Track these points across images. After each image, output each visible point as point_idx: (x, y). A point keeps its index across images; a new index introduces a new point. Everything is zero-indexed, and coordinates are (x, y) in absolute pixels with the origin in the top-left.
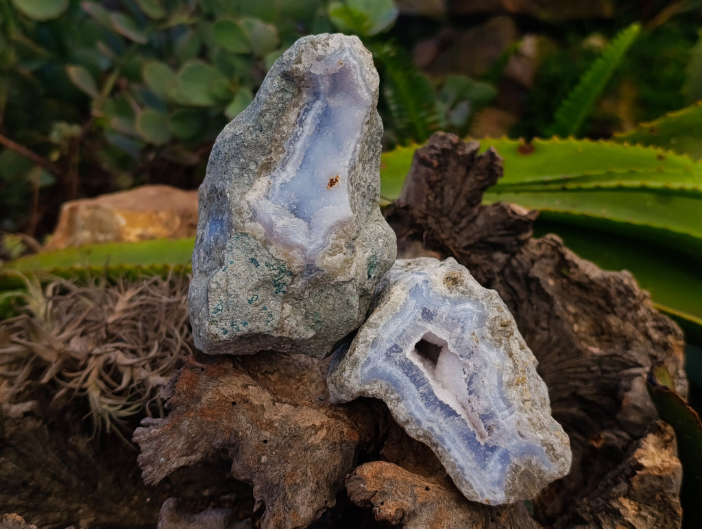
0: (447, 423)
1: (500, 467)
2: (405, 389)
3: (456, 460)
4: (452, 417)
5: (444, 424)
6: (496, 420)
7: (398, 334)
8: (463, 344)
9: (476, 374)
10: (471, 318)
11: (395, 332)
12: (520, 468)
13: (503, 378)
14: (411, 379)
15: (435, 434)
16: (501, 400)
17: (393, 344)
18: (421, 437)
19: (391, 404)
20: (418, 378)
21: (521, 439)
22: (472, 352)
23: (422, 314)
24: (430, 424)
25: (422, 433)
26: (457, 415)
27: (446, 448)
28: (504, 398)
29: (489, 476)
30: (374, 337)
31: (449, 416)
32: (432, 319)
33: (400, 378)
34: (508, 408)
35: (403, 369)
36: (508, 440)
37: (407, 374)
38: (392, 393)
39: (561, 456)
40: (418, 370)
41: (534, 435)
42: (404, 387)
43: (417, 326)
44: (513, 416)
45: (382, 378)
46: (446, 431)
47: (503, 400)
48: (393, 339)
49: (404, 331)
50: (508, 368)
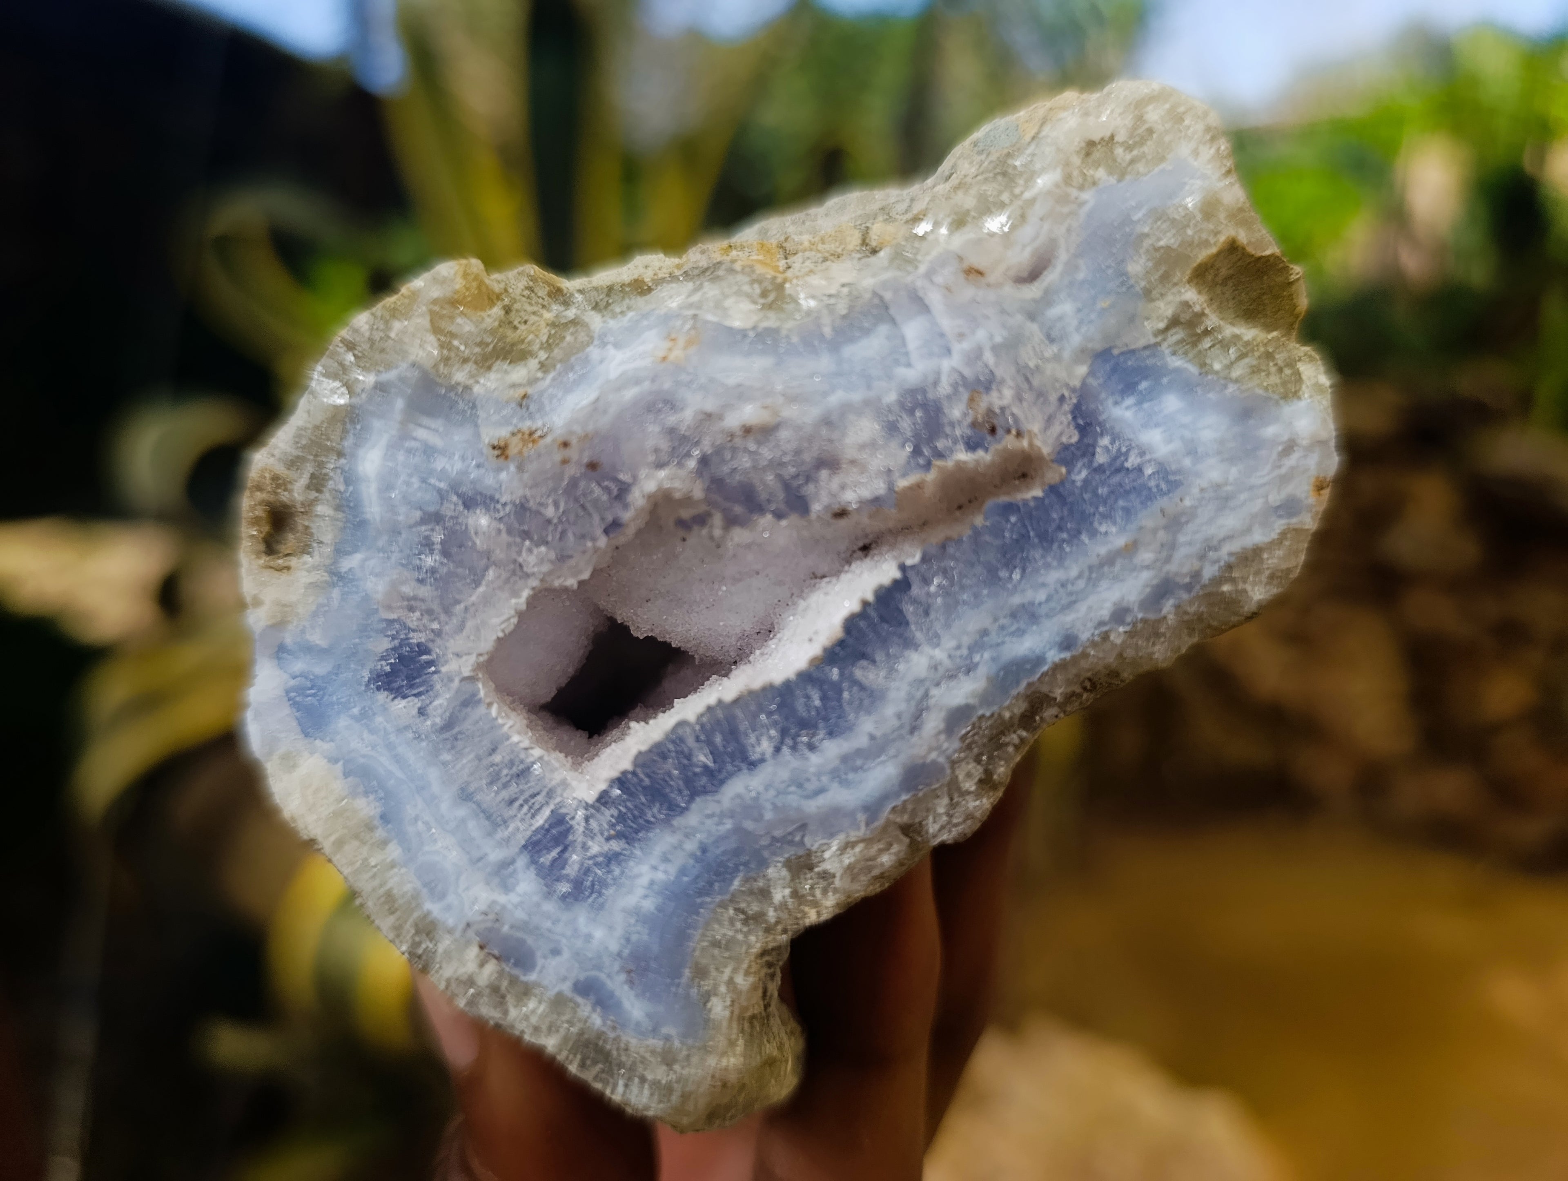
0: (935, 640)
1: (1171, 403)
2: (749, 825)
3: (1120, 614)
4: (909, 609)
5: (939, 654)
6: (944, 388)
7: (475, 828)
8: (550, 512)
9: (704, 461)
10: (429, 451)
11: (466, 843)
12: (1186, 305)
13: (737, 324)
14: (705, 792)
15: (985, 698)
16: (848, 351)
17: (522, 861)
18: (988, 773)
19: (815, 904)
20: (703, 758)
21: (1051, 277)
22: (593, 466)
23: (399, 693)
24: (933, 723)
25: (971, 766)
26: (901, 586)
27: (1054, 656)
28: (837, 331)
29: (1212, 461)
30: (473, 952)
31: (902, 622)
32: (423, 649)
33: (691, 846)
34: (893, 321)
35: (648, 826)
36: (1051, 340)
37: (674, 810)
38: (765, 894)
39: (1140, 119)
40: (659, 752)
41: (1039, 209)
42: (738, 830)
43: (448, 725)
44: (935, 298)
45: (682, 936)
46: (972, 649)
47: (852, 340)
48: (495, 855)
49: (465, 796)
50: (696, 298)
